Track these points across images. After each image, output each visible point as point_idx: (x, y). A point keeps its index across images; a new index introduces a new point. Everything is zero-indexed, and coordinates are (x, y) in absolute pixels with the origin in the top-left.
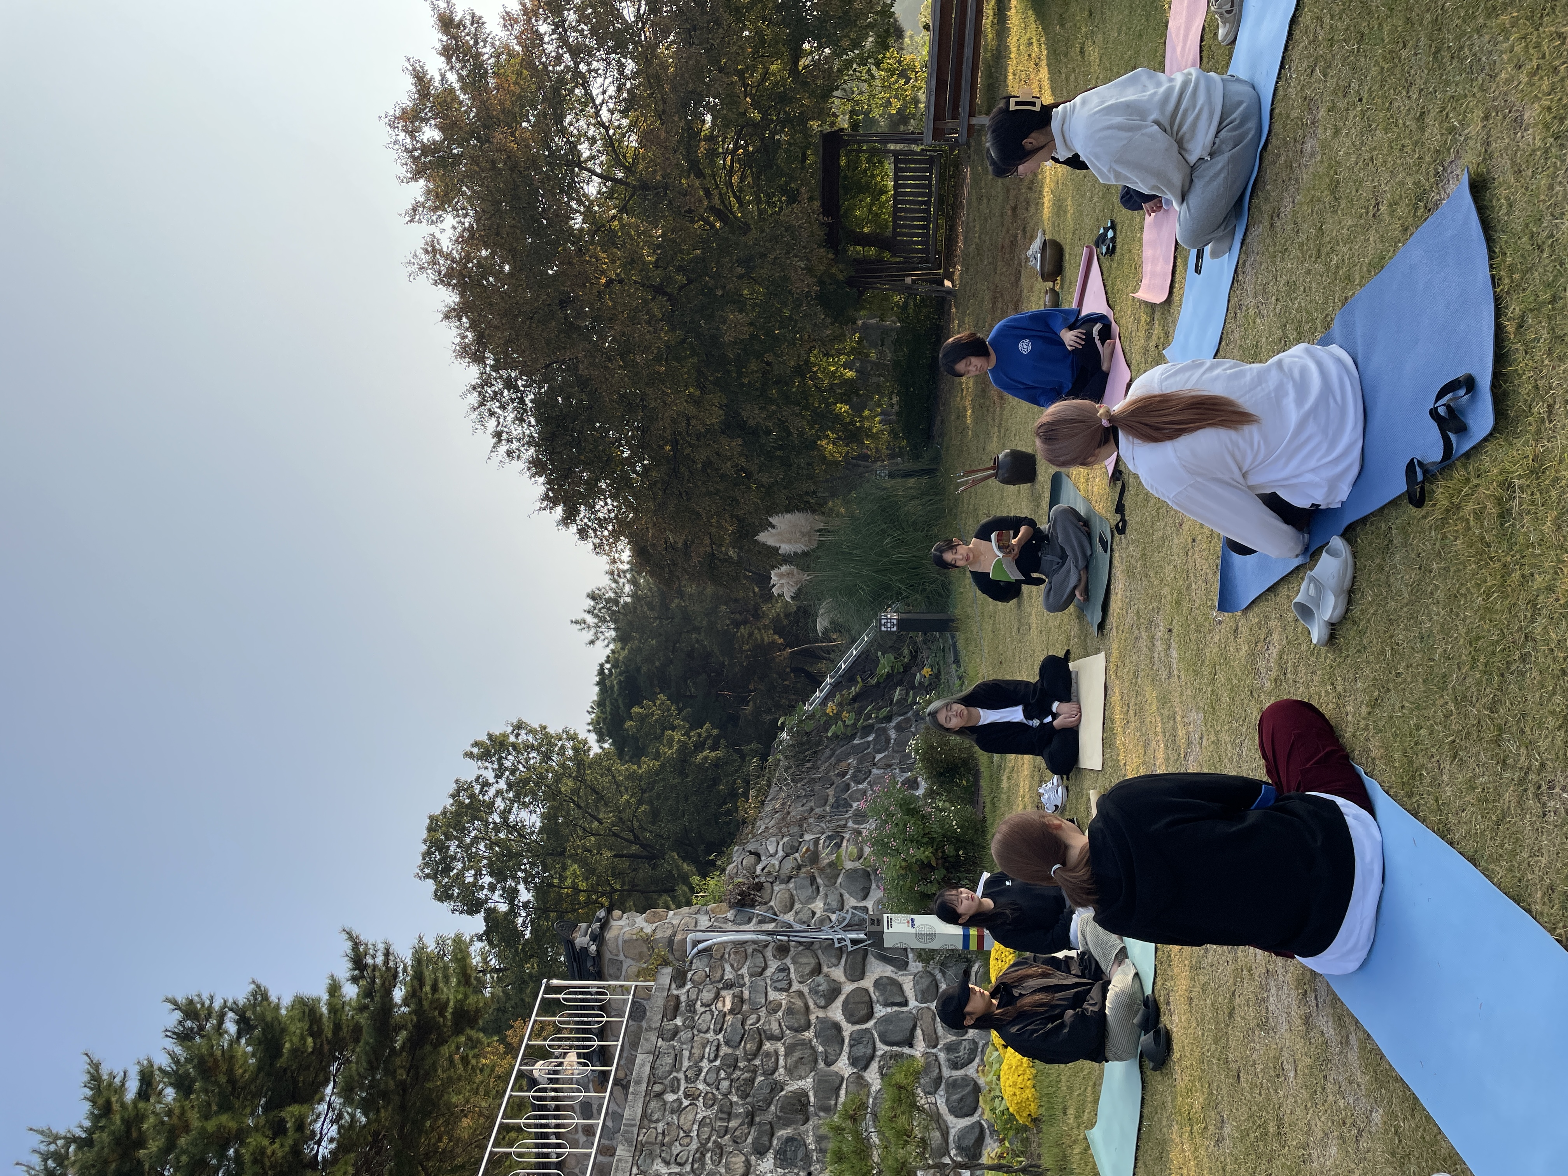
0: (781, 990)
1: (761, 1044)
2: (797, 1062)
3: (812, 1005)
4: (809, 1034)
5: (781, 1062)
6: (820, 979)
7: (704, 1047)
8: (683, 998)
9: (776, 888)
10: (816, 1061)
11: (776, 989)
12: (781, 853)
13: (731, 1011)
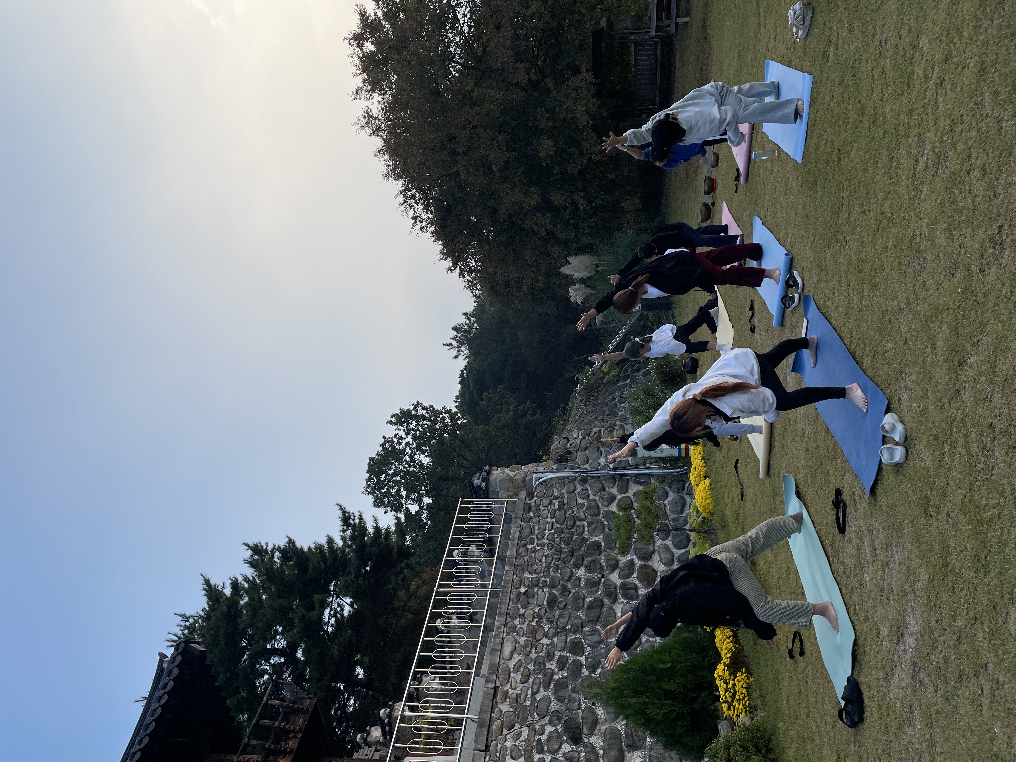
0: (584, 499)
1: (575, 523)
2: (594, 529)
3: (600, 505)
4: (601, 517)
5: (586, 529)
6: (605, 493)
7: (546, 525)
8: (533, 504)
9: (579, 454)
10: (604, 529)
11: (581, 498)
12: (580, 437)
13: (558, 509)
